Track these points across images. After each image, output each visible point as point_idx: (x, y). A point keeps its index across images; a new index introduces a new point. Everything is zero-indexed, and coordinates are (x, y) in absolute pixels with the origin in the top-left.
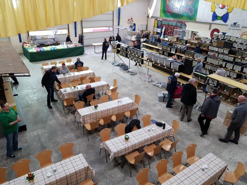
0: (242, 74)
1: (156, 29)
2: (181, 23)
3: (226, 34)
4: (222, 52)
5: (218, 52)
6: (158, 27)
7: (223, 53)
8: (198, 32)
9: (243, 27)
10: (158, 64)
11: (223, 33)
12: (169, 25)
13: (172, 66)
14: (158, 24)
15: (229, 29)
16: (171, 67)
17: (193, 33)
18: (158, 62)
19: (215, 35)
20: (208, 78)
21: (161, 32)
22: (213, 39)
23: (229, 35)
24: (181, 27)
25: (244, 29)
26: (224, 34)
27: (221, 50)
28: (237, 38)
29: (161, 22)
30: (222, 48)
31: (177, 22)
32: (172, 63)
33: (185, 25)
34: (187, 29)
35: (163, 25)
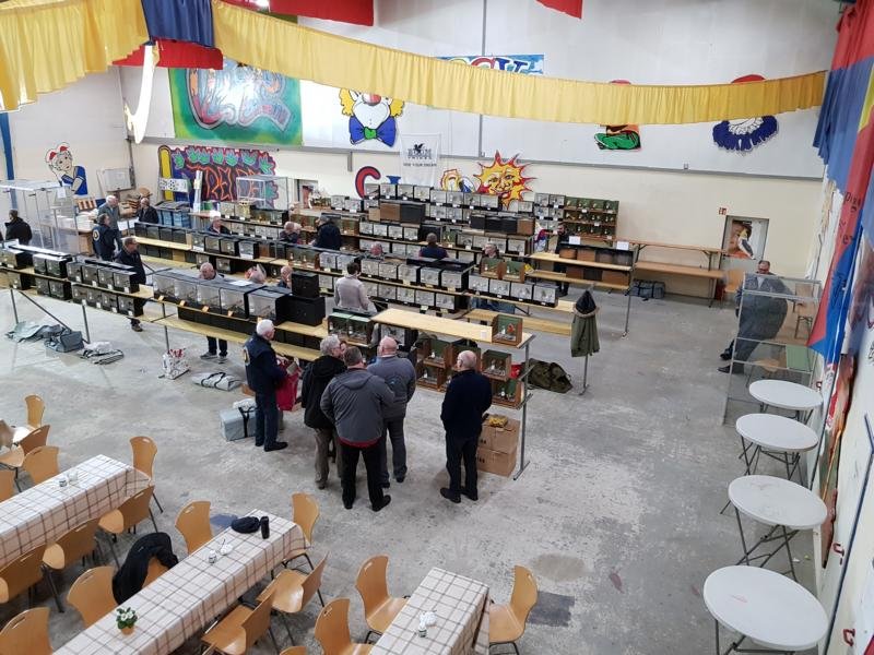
0: (467, 294)
1: (169, 180)
2: (255, 154)
3: (400, 182)
4: (400, 236)
5: (387, 238)
6: (176, 174)
7: (403, 239)
8: (316, 182)
9: (441, 157)
10: (201, 306)
11: (390, 178)
12: (214, 165)
13: (251, 304)
14: (173, 164)
15: (405, 165)
16: (251, 310)
17: (301, 188)
18: (199, 300)
19: (369, 185)
20: (376, 326)
21: (192, 192)
22: (367, 197)
23: (408, 183)
24: (257, 170)
25: (445, 162)
26: (394, 180)
27: (396, 232)
28: (432, 189)
29: (184, 154)
30: (399, 225)
31: (239, 154)
32: (250, 296)
33: (270, 160)
34: (279, 172)
35: (193, 165)
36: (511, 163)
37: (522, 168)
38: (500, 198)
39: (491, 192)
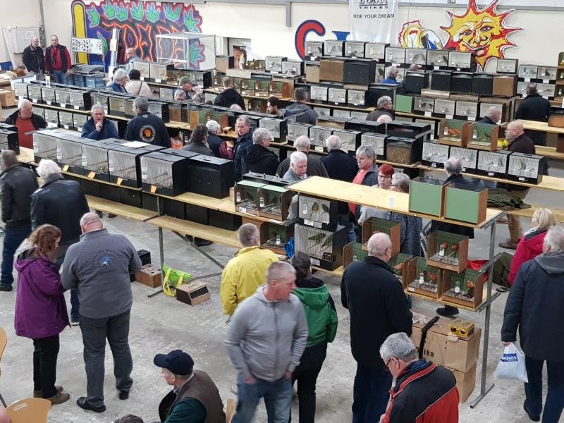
1: (82, 39)
2: (179, 9)
3: (349, 38)
4: (343, 100)
6: (90, 34)
7: (346, 104)
8: (249, 40)
9: (401, 5)
11: (336, 33)
12: (132, 23)
13: (143, 169)
14: (87, 21)
15: (356, 16)
16: (144, 177)
18: (84, 164)
19: (312, 43)
20: (295, 198)
21: (108, 54)
22: (308, 58)
23: (358, 39)
24: (181, 27)
25: (405, 11)
26: (342, 36)
27: (337, 96)
28: (387, 46)
29: (99, 9)
30: (342, 87)
31: (161, 8)
32: (142, 158)
33: (196, 14)
34: (207, 28)
35: (109, 22)
36: (490, 11)
37: (504, 16)
38: (473, 56)
39: (463, 48)
